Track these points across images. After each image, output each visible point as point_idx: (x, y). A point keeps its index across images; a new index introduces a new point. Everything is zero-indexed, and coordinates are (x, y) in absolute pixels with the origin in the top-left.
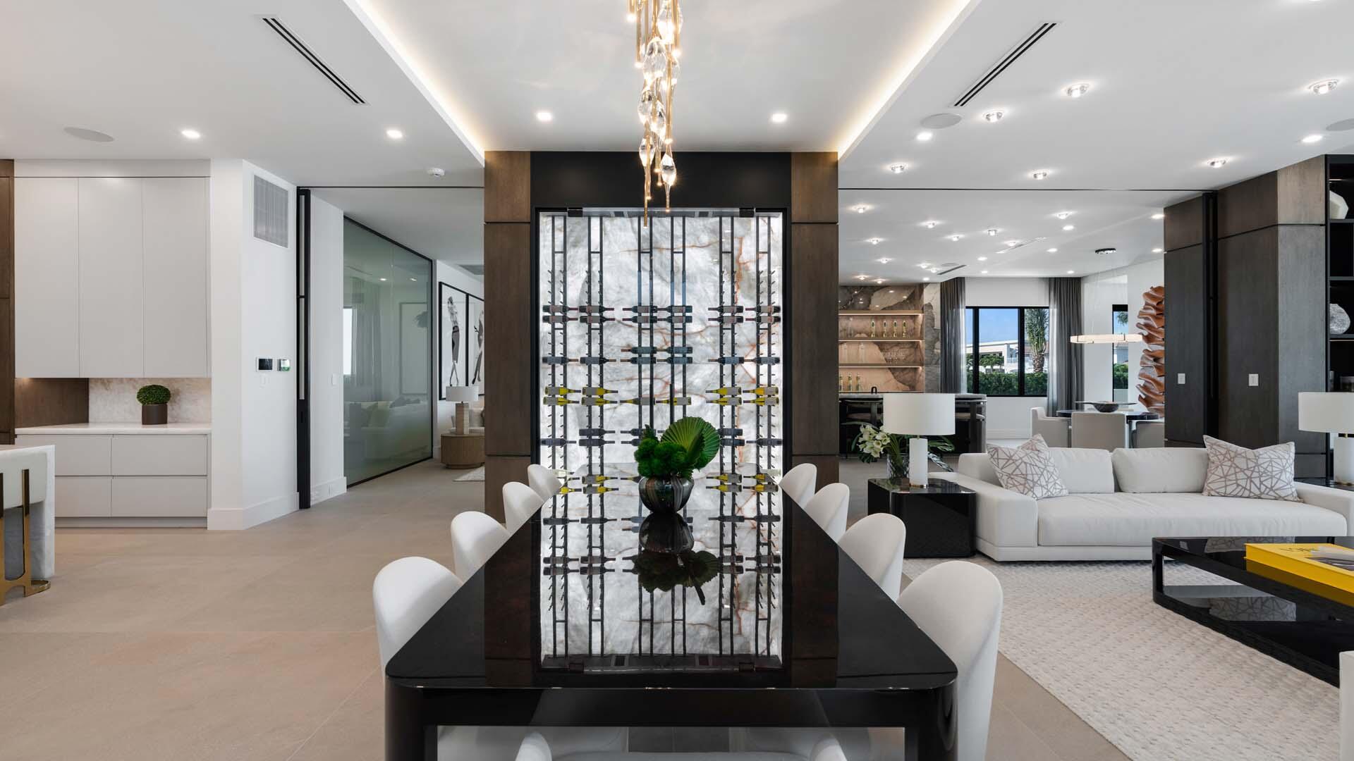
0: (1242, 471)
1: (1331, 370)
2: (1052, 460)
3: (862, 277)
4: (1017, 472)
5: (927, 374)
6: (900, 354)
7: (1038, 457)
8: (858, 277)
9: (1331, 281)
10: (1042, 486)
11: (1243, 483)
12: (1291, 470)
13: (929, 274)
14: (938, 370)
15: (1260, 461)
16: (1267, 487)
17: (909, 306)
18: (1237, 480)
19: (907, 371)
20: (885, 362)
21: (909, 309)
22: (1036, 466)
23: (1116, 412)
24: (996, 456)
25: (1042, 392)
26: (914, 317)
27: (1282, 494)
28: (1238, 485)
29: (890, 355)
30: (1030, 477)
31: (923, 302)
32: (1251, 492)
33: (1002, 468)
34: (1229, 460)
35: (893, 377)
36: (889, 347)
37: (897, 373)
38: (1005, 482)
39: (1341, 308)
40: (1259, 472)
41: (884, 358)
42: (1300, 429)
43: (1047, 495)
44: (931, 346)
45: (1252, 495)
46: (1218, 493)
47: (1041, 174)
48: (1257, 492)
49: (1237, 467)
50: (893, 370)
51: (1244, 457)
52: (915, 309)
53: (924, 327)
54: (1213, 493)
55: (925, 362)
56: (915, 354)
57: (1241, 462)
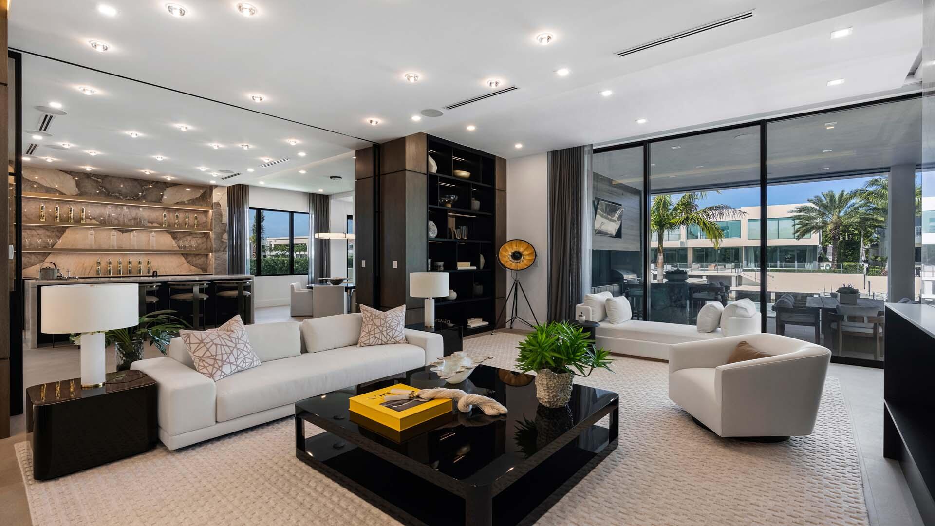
0: (378, 327)
1: (429, 258)
2: (245, 338)
3: (147, 172)
4: (208, 354)
5: (215, 259)
6: (192, 242)
7: (230, 337)
8: (143, 171)
9: (429, 208)
10: (231, 364)
11: (377, 335)
12: (403, 323)
13: (213, 178)
14: (226, 256)
15: (388, 319)
16: (390, 337)
17: (201, 203)
18: (375, 334)
19: (199, 257)
20: (178, 249)
21: (201, 206)
22: (227, 345)
23: (340, 285)
24: (188, 341)
25: (304, 271)
26: (206, 212)
27: (398, 339)
28: (376, 337)
29: (181, 243)
30: (219, 357)
31: (212, 201)
32: (382, 341)
33: (194, 352)
34: (372, 320)
35: (186, 262)
36: (181, 236)
37: (190, 259)
38: (197, 365)
39: (434, 224)
40: (386, 327)
41: (176, 245)
42: (411, 295)
43: (236, 370)
44: (219, 236)
45: (383, 342)
46: (365, 344)
47: (258, 98)
48: (385, 341)
49: (375, 325)
50: (186, 256)
51: (379, 318)
52: (207, 206)
53: (213, 221)
54: (362, 345)
55: (214, 250)
56: (207, 243)
57: (377, 321)
